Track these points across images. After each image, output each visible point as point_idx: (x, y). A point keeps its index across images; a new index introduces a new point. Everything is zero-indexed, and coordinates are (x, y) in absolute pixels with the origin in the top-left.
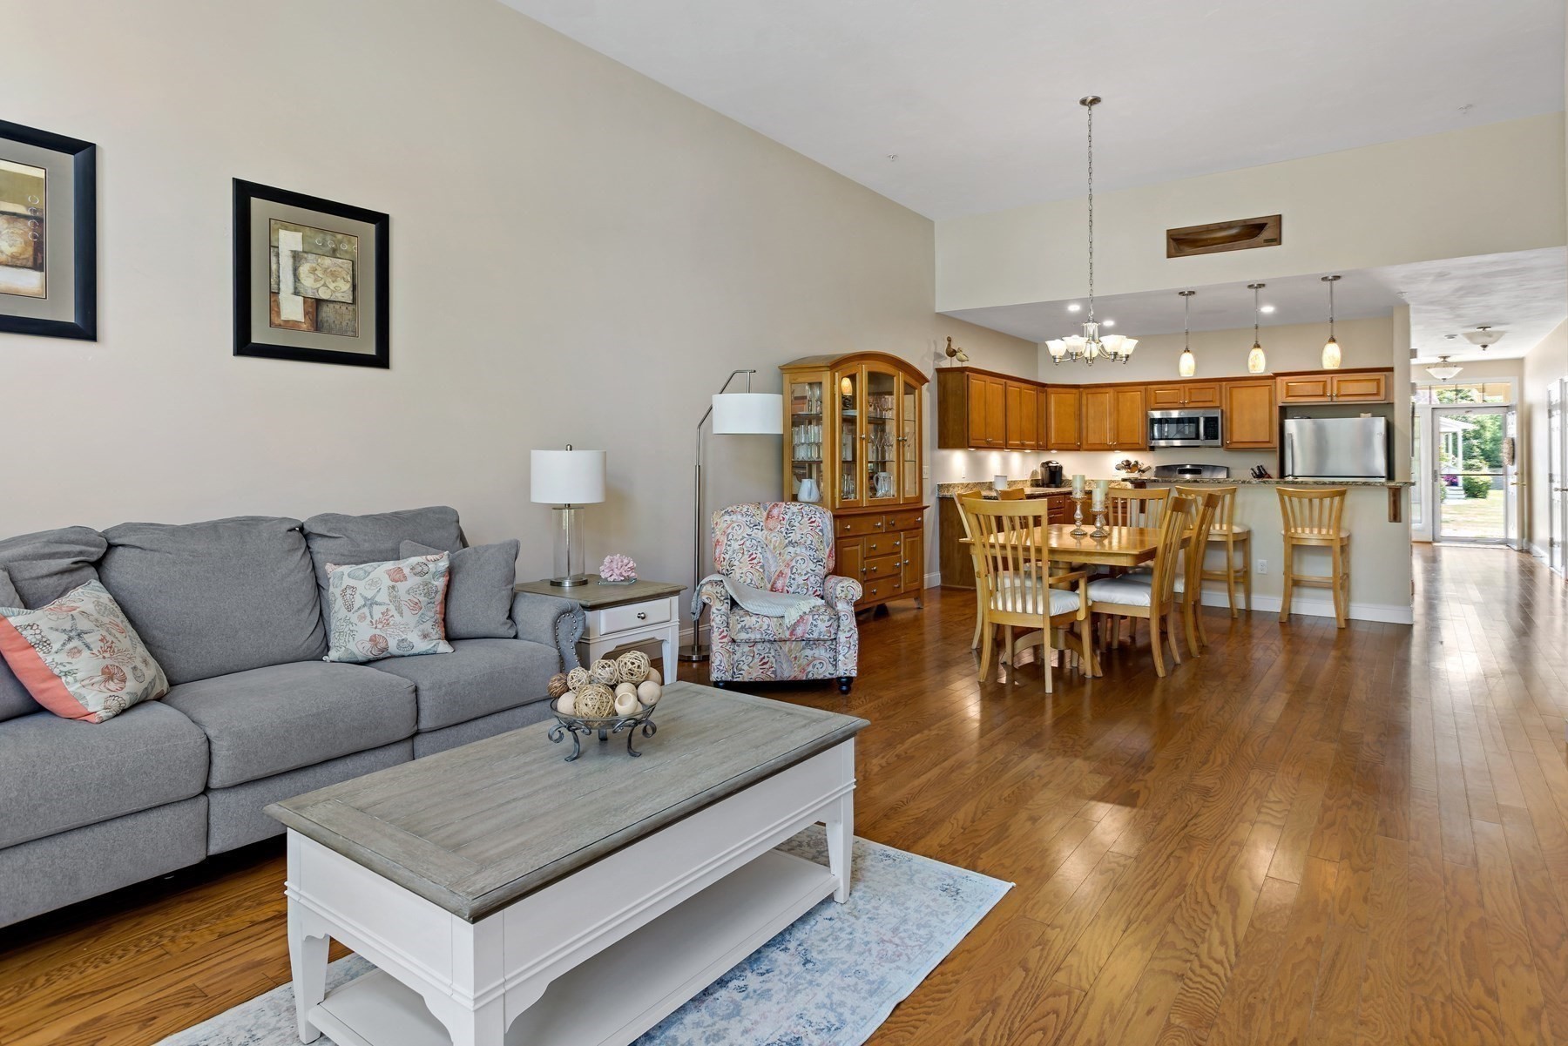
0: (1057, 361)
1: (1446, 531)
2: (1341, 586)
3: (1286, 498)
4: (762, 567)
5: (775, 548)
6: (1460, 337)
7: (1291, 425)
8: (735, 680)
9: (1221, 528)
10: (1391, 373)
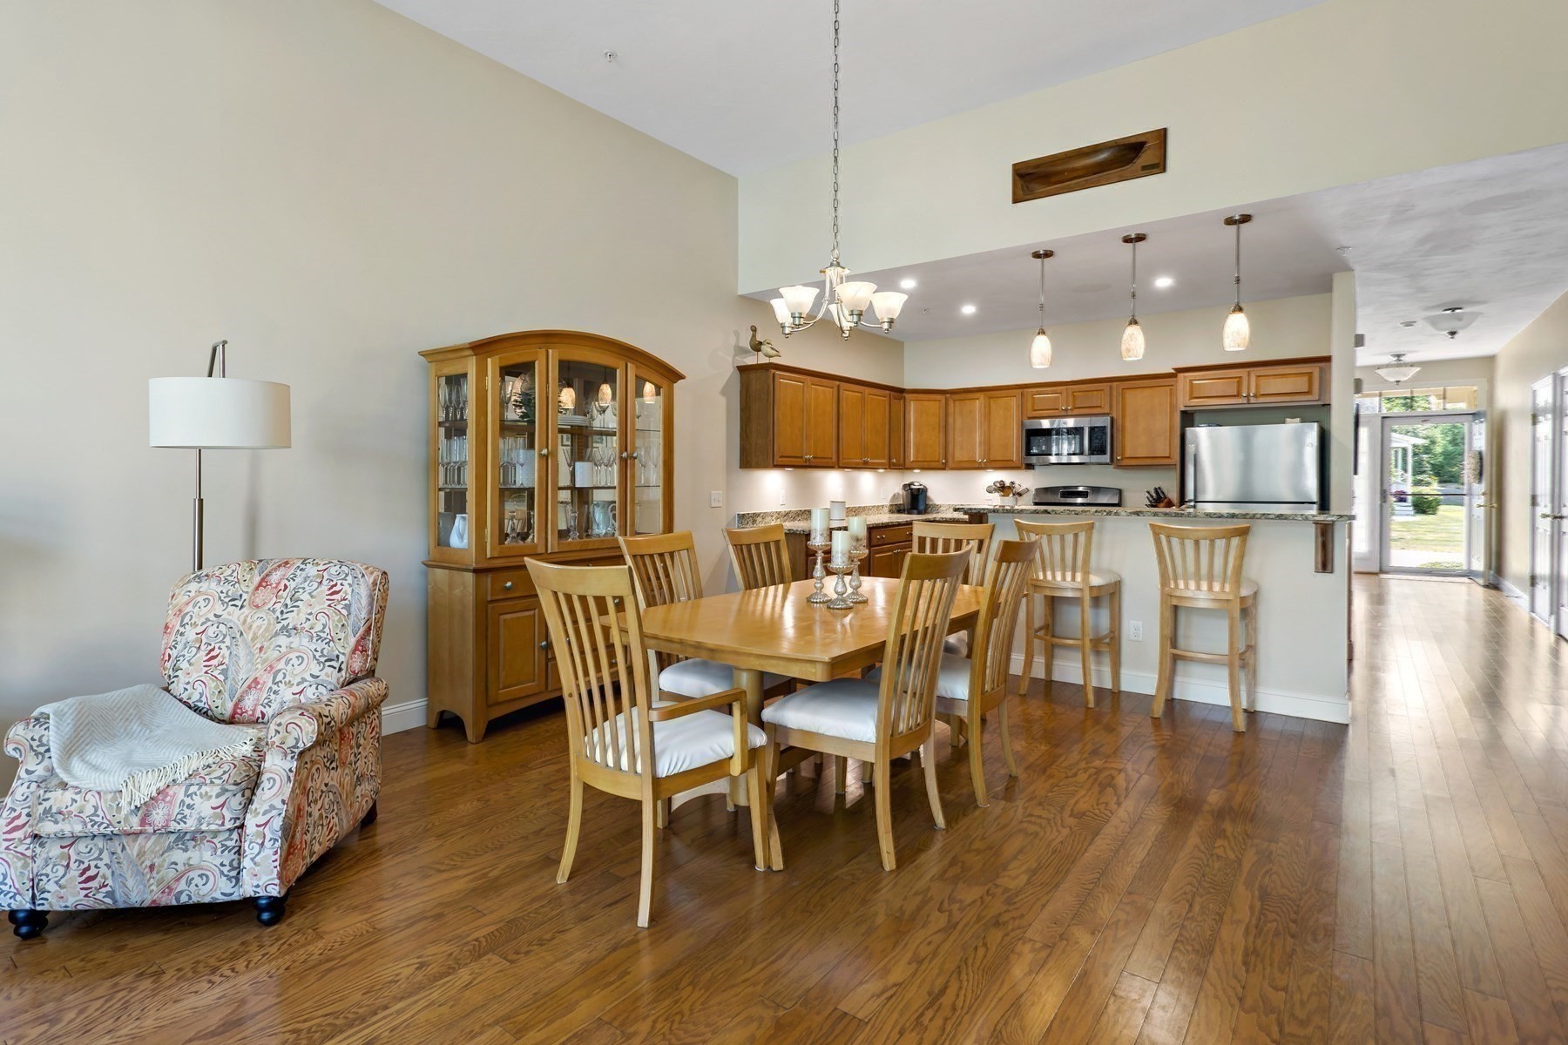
0: (787, 330)
1: (1398, 557)
2: (1243, 661)
3: (1163, 537)
4: (224, 672)
5: (254, 638)
6: (1420, 324)
7: (1203, 436)
8: (39, 908)
9: (1073, 578)
10: (1327, 364)
